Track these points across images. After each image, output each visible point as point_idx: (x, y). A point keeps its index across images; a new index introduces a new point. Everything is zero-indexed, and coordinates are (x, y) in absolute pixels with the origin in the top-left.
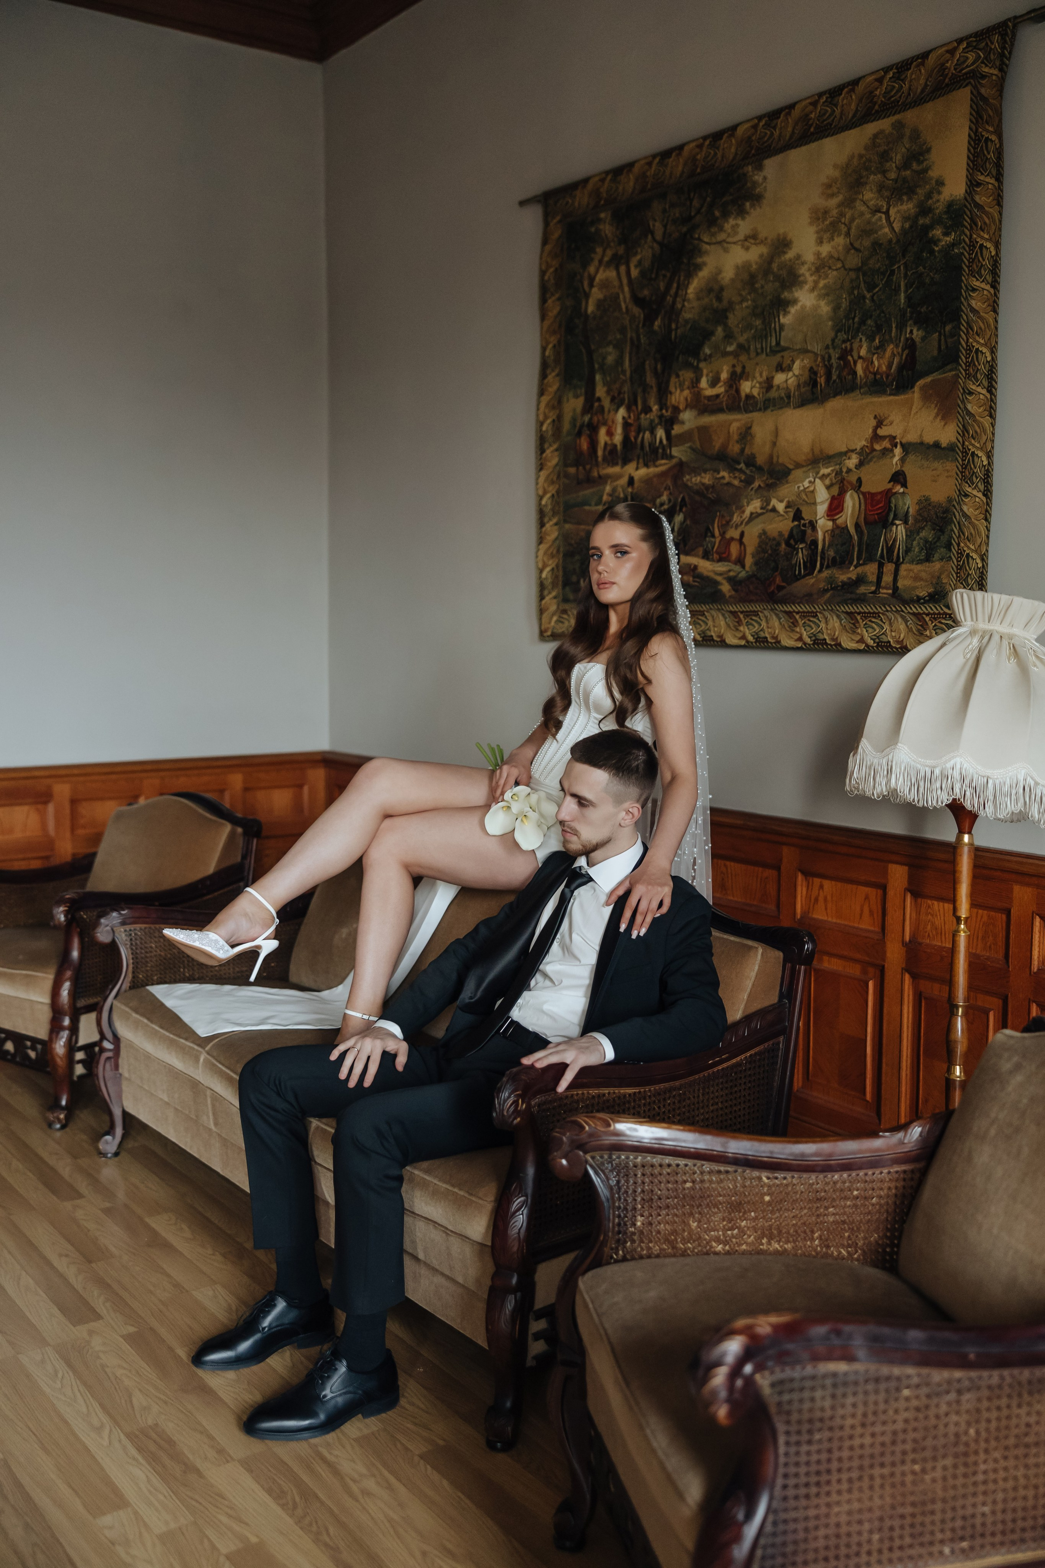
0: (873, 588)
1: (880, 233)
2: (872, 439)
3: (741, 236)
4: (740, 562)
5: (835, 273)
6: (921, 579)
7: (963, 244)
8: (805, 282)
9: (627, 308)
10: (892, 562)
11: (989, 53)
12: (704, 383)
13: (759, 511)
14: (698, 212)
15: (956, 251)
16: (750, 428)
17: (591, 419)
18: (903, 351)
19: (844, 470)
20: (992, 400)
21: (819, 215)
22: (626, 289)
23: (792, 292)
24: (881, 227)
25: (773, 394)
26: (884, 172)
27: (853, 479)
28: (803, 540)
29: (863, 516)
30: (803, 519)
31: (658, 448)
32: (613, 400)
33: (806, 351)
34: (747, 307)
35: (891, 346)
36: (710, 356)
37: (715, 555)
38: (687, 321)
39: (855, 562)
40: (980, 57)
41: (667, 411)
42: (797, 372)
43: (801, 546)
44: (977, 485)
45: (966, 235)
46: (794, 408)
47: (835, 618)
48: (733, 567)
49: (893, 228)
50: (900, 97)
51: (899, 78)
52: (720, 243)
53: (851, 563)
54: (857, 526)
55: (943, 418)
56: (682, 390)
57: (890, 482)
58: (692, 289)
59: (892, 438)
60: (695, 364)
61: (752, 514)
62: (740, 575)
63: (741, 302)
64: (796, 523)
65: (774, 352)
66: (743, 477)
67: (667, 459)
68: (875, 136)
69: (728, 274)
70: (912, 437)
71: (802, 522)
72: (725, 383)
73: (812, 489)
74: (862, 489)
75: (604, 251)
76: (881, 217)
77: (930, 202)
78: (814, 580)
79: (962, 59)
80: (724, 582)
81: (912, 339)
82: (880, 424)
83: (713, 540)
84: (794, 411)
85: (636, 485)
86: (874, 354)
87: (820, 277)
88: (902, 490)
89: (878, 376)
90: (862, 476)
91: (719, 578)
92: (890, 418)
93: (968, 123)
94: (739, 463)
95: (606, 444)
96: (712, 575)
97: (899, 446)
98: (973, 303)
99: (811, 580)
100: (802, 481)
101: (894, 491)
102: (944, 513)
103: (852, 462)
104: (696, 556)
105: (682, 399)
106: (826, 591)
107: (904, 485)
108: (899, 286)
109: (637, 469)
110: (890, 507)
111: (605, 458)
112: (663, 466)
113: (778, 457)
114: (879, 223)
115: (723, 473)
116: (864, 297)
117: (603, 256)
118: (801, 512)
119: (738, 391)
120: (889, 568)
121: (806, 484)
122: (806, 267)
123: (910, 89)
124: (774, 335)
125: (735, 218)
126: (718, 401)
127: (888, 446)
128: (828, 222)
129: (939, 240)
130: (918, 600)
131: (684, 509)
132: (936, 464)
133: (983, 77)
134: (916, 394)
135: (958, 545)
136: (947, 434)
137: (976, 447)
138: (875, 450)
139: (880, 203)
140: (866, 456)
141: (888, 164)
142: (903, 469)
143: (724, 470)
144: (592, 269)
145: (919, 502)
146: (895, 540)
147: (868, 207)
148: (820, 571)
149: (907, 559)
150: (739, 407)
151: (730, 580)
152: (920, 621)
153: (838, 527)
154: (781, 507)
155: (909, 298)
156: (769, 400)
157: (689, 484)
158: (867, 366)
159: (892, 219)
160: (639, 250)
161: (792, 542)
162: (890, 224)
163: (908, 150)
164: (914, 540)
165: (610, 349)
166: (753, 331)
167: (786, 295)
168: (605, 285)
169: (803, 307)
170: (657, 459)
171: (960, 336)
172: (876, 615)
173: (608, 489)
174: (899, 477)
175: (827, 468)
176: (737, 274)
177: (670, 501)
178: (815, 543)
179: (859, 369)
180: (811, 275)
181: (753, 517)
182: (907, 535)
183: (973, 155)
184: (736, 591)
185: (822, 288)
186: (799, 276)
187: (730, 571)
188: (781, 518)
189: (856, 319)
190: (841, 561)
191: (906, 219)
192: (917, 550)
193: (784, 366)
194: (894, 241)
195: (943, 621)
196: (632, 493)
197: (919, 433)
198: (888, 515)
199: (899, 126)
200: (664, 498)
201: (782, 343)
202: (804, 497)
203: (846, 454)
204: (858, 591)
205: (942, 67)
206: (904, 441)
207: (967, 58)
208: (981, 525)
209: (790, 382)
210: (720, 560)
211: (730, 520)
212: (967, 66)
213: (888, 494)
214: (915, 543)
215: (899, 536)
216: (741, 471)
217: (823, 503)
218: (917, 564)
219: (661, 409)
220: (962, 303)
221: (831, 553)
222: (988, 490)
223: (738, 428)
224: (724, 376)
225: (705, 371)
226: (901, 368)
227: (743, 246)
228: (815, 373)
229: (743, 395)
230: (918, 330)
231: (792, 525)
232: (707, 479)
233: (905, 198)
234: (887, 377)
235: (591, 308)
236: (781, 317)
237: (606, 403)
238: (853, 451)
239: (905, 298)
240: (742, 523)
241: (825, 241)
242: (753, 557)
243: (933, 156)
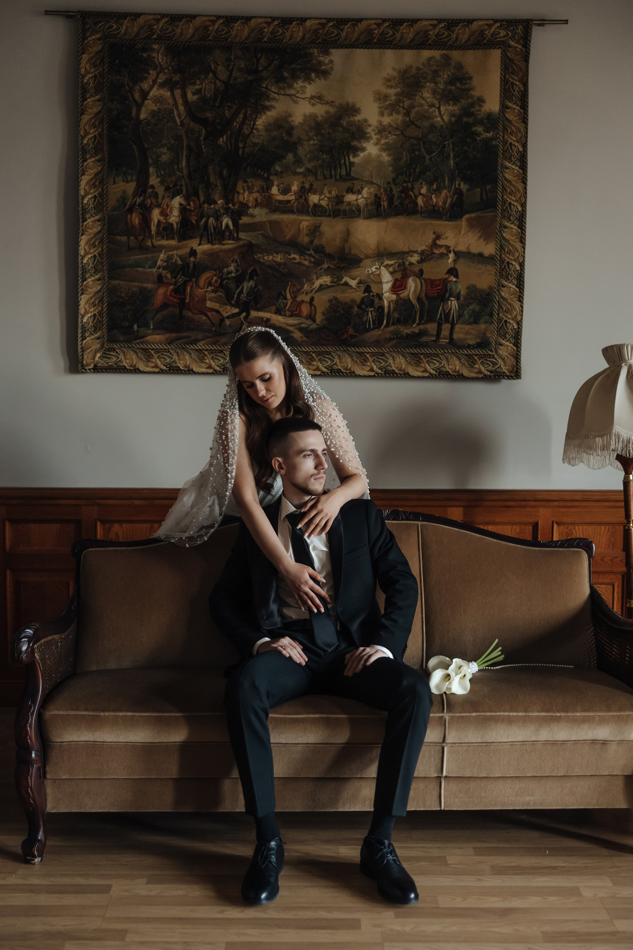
0: (434, 339)
1: (435, 120)
2: (431, 246)
3: (308, 95)
4: (311, 317)
5: (394, 137)
6: (471, 334)
7: (499, 140)
8: (372, 138)
9: (182, 122)
10: (448, 322)
11: (515, 34)
12: (274, 190)
13: (329, 284)
14: (265, 69)
15: (494, 143)
16: (319, 227)
17: (144, 201)
18: (454, 195)
19: (407, 263)
20: (522, 233)
21: (381, 97)
22: (181, 108)
23: (361, 143)
24: (436, 117)
25: (343, 207)
26: (436, 83)
27: (417, 269)
28: (372, 306)
29: (424, 293)
30: (372, 292)
31: (224, 231)
32: (167, 189)
33: (372, 183)
34: (313, 145)
35: (445, 191)
36: (281, 172)
37: (287, 312)
38: (255, 145)
39: (417, 322)
40: (509, 35)
41: (234, 205)
42: (365, 196)
43: (370, 310)
44: (511, 281)
45: (500, 135)
46: (364, 219)
47: (401, 357)
48: (304, 320)
49: (443, 119)
50: (449, 40)
51: (448, 29)
52: (290, 95)
53: (414, 322)
54: (419, 299)
55: (485, 239)
56: (251, 193)
57: (446, 274)
58: (261, 122)
59: (448, 247)
60: (266, 175)
61: (321, 285)
62: (311, 327)
63: (309, 140)
64: (367, 294)
65: (343, 179)
66: (313, 260)
67: (233, 240)
68: (429, 59)
69: (298, 119)
70: (462, 248)
71: (372, 294)
72: (295, 194)
73: (378, 273)
74: (424, 276)
75: (158, 74)
76: (435, 111)
77: (472, 109)
78: (380, 332)
79: (496, 32)
80: (296, 331)
81: (460, 189)
82: (438, 237)
83: (286, 301)
84: (364, 221)
85: (198, 256)
86: (433, 194)
87: (382, 137)
88: (454, 280)
89: (436, 208)
90: (424, 268)
91: (291, 328)
92: (446, 235)
93: (500, 70)
94: (309, 250)
95: (159, 222)
96: (284, 326)
97: (452, 253)
98: (507, 176)
99: (377, 333)
100: (371, 267)
101: (449, 279)
102: (487, 295)
103: (415, 258)
104: (271, 312)
105: (251, 199)
106: (391, 339)
107: (456, 276)
108: (449, 155)
109: (200, 244)
110: (446, 289)
111: (158, 233)
112: (229, 244)
113: (350, 249)
114: (434, 114)
115: (293, 256)
116: (424, 158)
117: (157, 78)
118: (370, 287)
119: (306, 200)
120: (446, 327)
121: (374, 269)
122: (371, 128)
123: (457, 38)
124: (344, 168)
125: (303, 82)
126: (289, 205)
127: (445, 251)
128: (387, 103)
129: (481, 134)
130: (469, 347)
131: (255, 278)
132: (480, 266)
133: (510, 46)
134: (464, 222)
135: (498, 315)
136: (489, 249)
137: (511, 259)
138: (435, 253)
139: (434, 102)
140: (425, 257)
141: (438, 79)
142: (457, 267)
143: (294, 254)
144: (145, 86)
145: (468, 288)
146: (450, 309)
147: (426, 101)
148: (387, 325)
149: (459, 322)
150: (308, 211)
151: (301, 330)
152: (470, 359)
153: (401, 299)
154: (353, 283)
155: (456, 164)
156: (339, 211)
157: (261, 260)
158: (427, 201)
159: (442, 113)
160: (198, 82)
161: (363, 306)
162: (441, 116)
163: (453, 74)
164: (465, 310)
165: (165, 150)
166: (320, 162)
167: (355, 143)
168: (158, 100)
169: (370, 154)
170: (224, 240)
171: (497, 193)
172: (437, 355)
173: (162, 256)
174: (453, 272)
175: (390, 260)
176: (304, 120)
177: (237, 271)
178: (382, 308)
179: (420, 201)
180: (375, 135)
181: (322, 288)
182: (459, 307)
183: (504, 90)
184: (308, 337)
185: (384, 144)
186: (367, 133)
187: (301, 323)
188: (353, 290)
189: (417, 170)
190: (406, 320)
191: (452, 115)
192: (467, 316)
193: (354, 190)
194: (444, 127)
195: (488, 359)
196: (194, 262)
197: (467, 246)
198: (445, 293)
199: (447, 59)
200: (232, 268)
201: (352, 174)
202: (373, 278)
203: (410, 252)
204: (421, 340)
205: (482, 32)
206: (456, 250)
207: (500, 33)
208: (517, 305)
209: (360, 201)
210: (291, 316)
211: (301, 289)
212: (500, 37)
213: (445, 282)
214: (466, 312)
215: (453, 307)
216: (310, 255)
217: (387, 282)
218: (467, 325)
219: (227, 203)
220: (498, 174)
221: (396, 315)
222: (520, 284)
223: (307, 226)
224: (295, 188)
225: (276, 183)
226: (452, 205)
227: (309, 102)
228: (380, 198)
229: (311, 204)
230: (464, 184)
231: (364, 295)
232: (279, 258)
233: (451, 103)
234: (443, 209)
235: (143, 116)
236: (351, 157)
237: (160, 190)
238: (414, 252)
239: (454, 163)
240: (311, 291)
241: (385, 115)
242: (323, 314)
243: (475, 82)
